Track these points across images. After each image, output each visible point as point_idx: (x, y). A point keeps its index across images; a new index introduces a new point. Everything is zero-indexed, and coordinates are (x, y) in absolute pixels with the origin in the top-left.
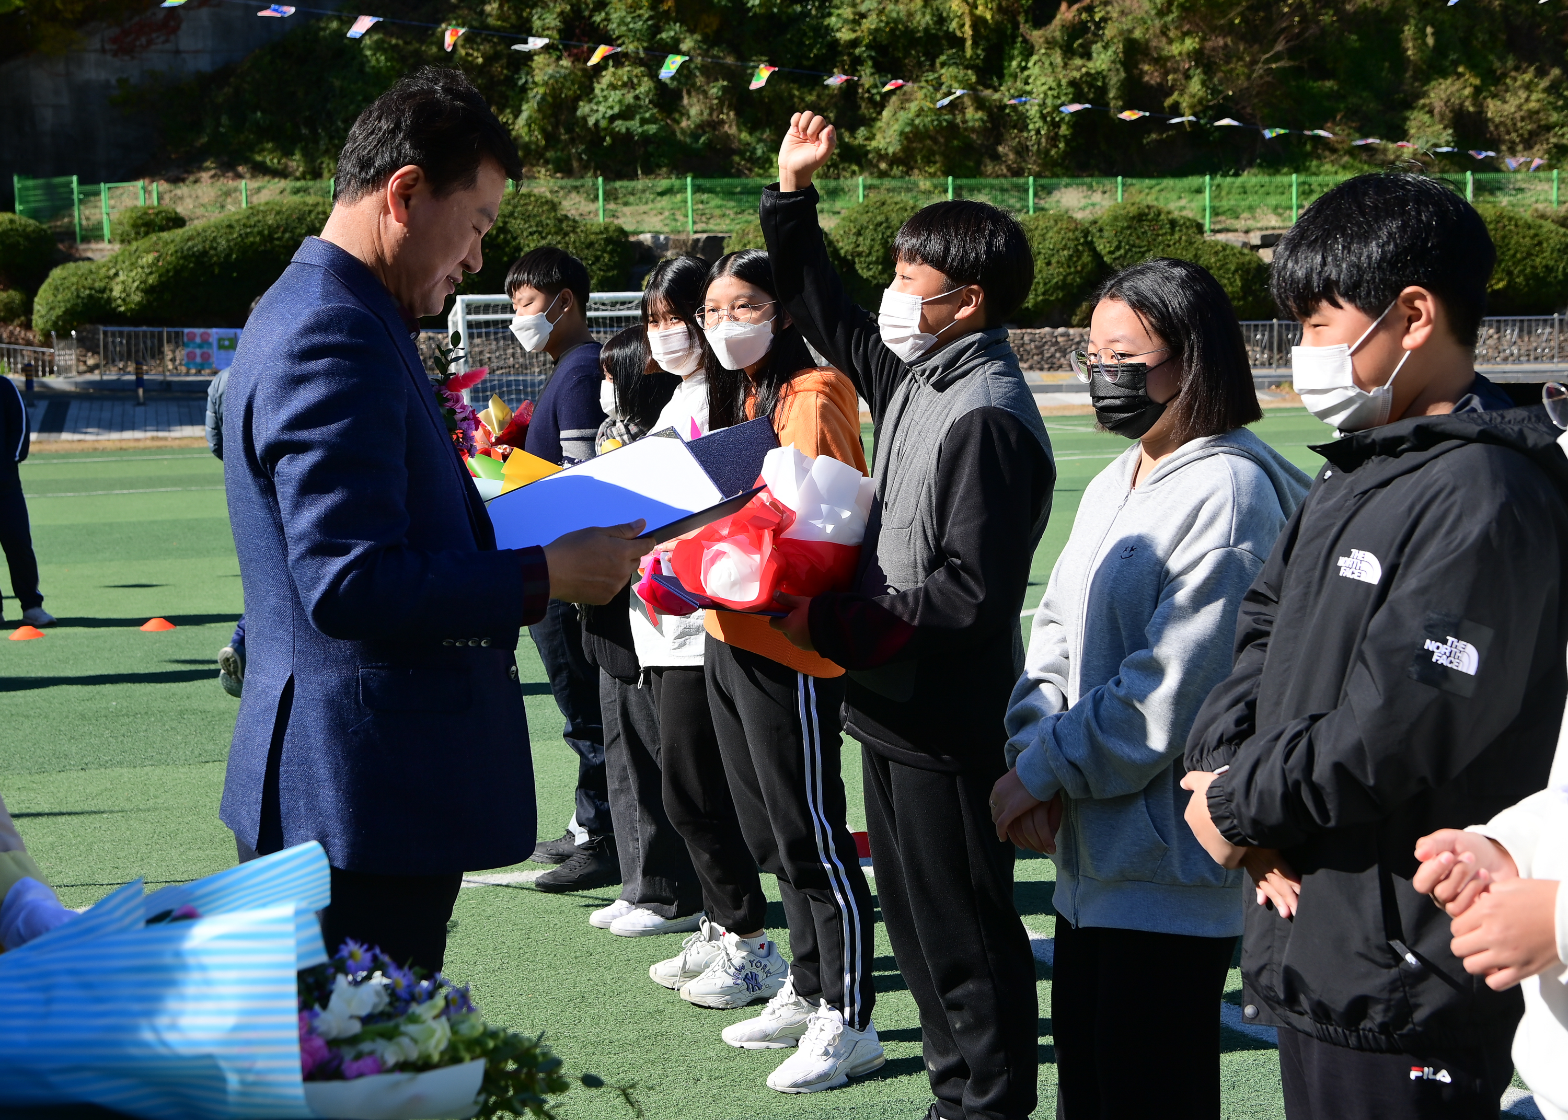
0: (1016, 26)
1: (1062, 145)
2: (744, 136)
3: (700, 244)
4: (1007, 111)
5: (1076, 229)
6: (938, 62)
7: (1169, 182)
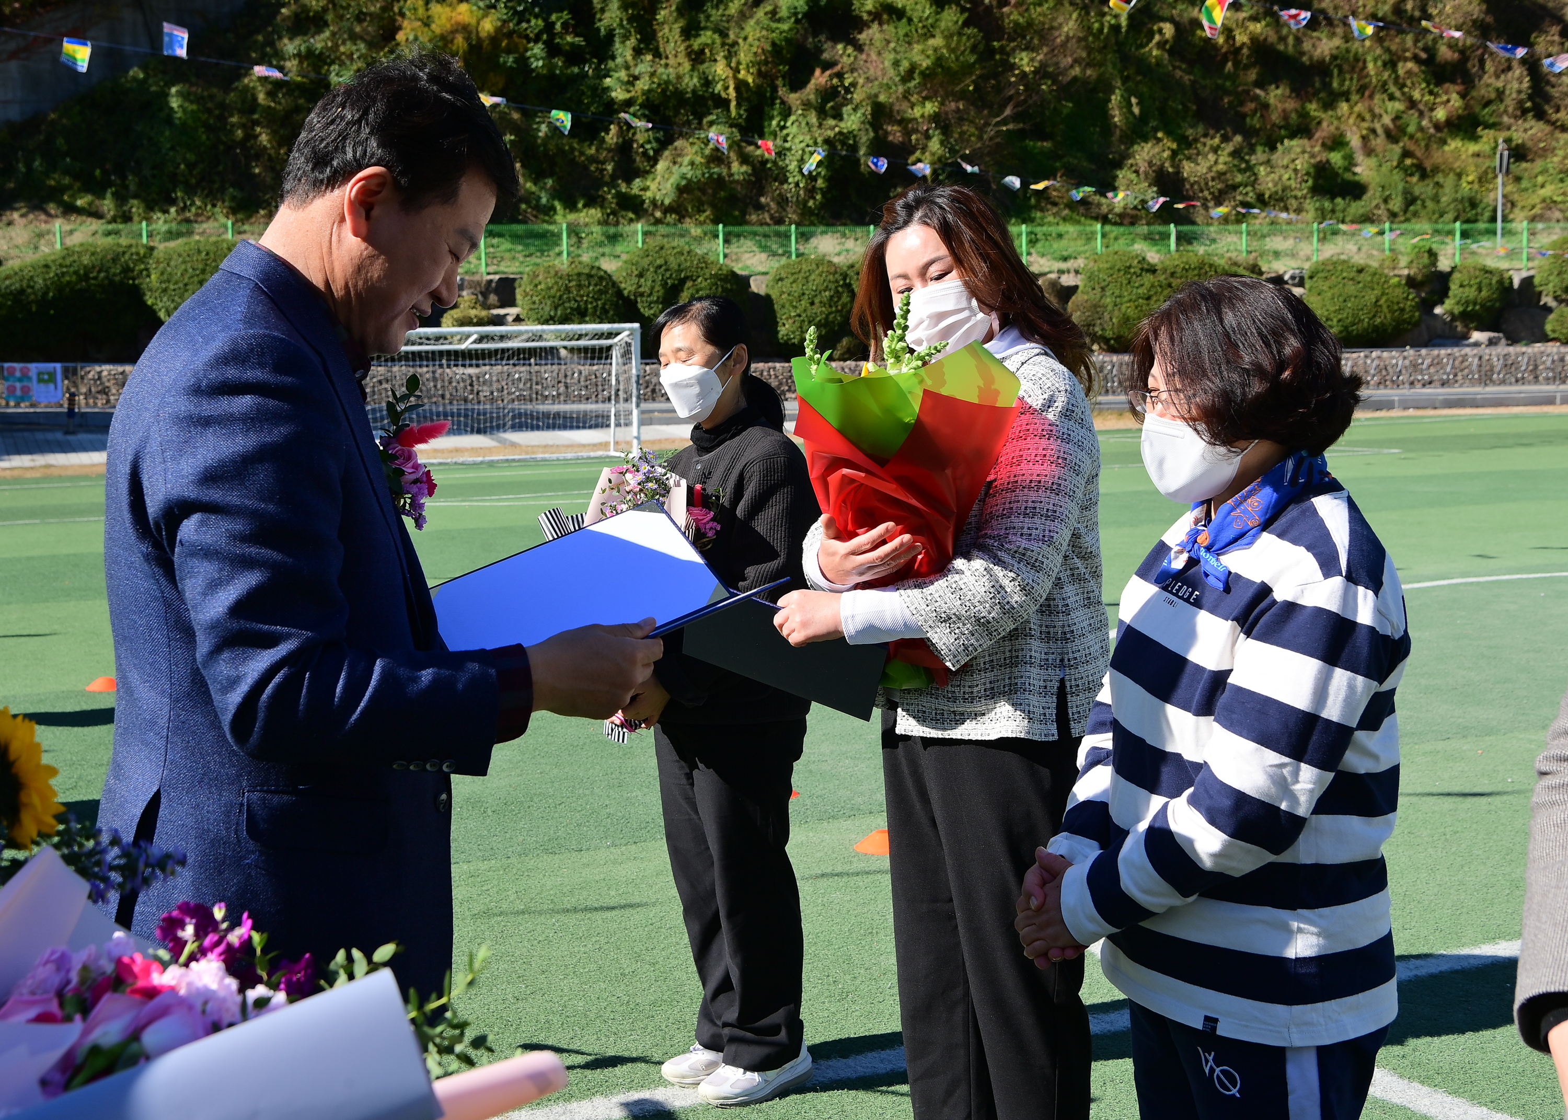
0: (775, 89)
1: (818, 197)
2: (529, 185)
3: (494, 285)
4: (769, 165)
5: (836, 272)
6: (705, 121)
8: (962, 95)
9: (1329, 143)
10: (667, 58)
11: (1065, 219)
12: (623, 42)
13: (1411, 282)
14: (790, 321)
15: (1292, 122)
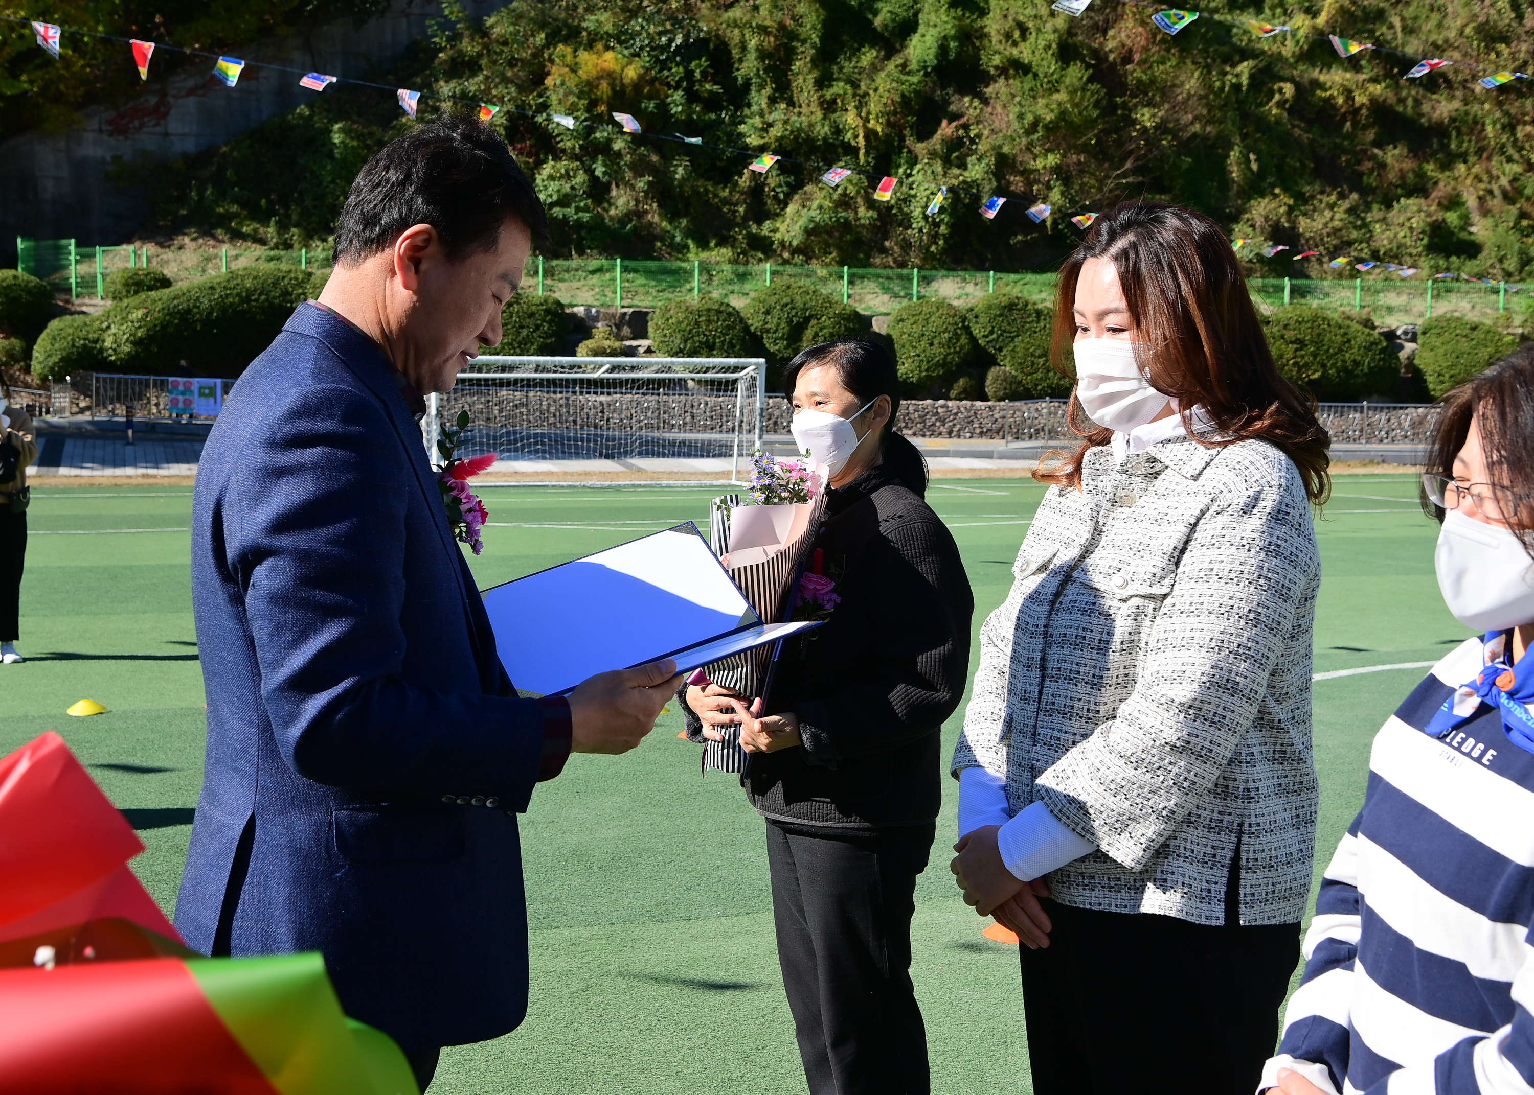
0: (902, 139)
1: (941, 242)
2: (664, 224)
3: (627, 317)
4: (894, 211)
5: (955, 315)
7: (1030, 277)
8: (1084, 148)
9: (1445, 203)
10: (800, 106)
12: (759, 91)
14: (909, 360)
15: (1408, 181)
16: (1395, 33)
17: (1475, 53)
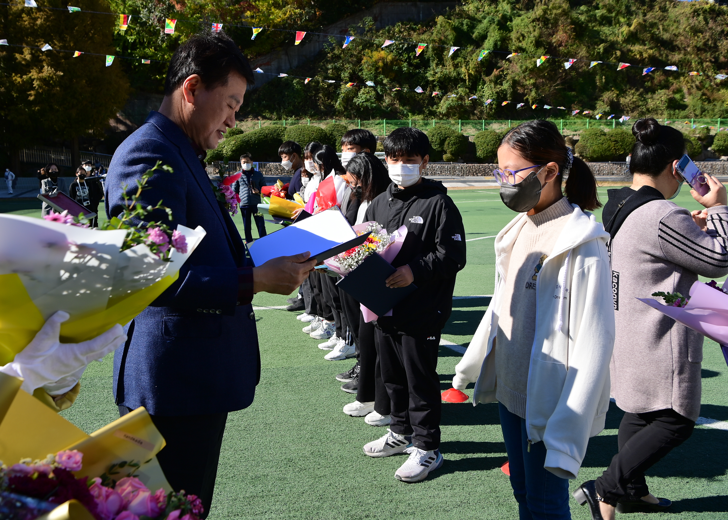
0: (481, 76)
1: (493, 111)
2: (401, 108)
4: (478, 101)
5: (496, 133)
6: (457, 86)
9: (675, 91)
10: (446, 66)
11: (577, 117)
12: (433, 62)
13: (699, 139)
14: (480, 151)
15: (662, 83)
16: (660, 31)
17: (689, 37)
